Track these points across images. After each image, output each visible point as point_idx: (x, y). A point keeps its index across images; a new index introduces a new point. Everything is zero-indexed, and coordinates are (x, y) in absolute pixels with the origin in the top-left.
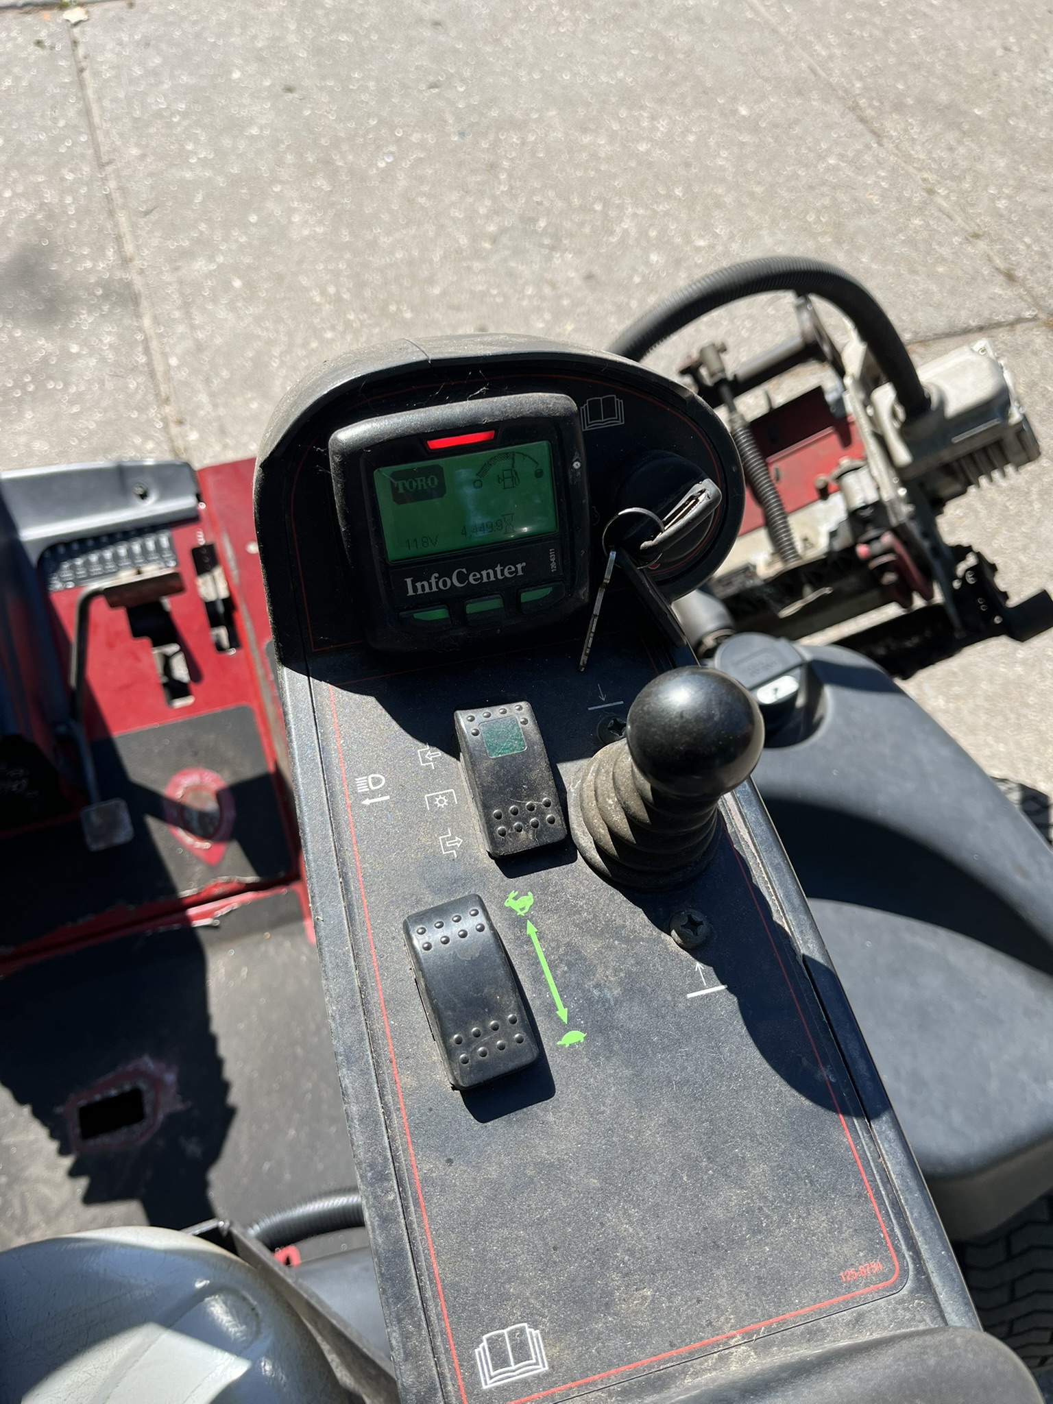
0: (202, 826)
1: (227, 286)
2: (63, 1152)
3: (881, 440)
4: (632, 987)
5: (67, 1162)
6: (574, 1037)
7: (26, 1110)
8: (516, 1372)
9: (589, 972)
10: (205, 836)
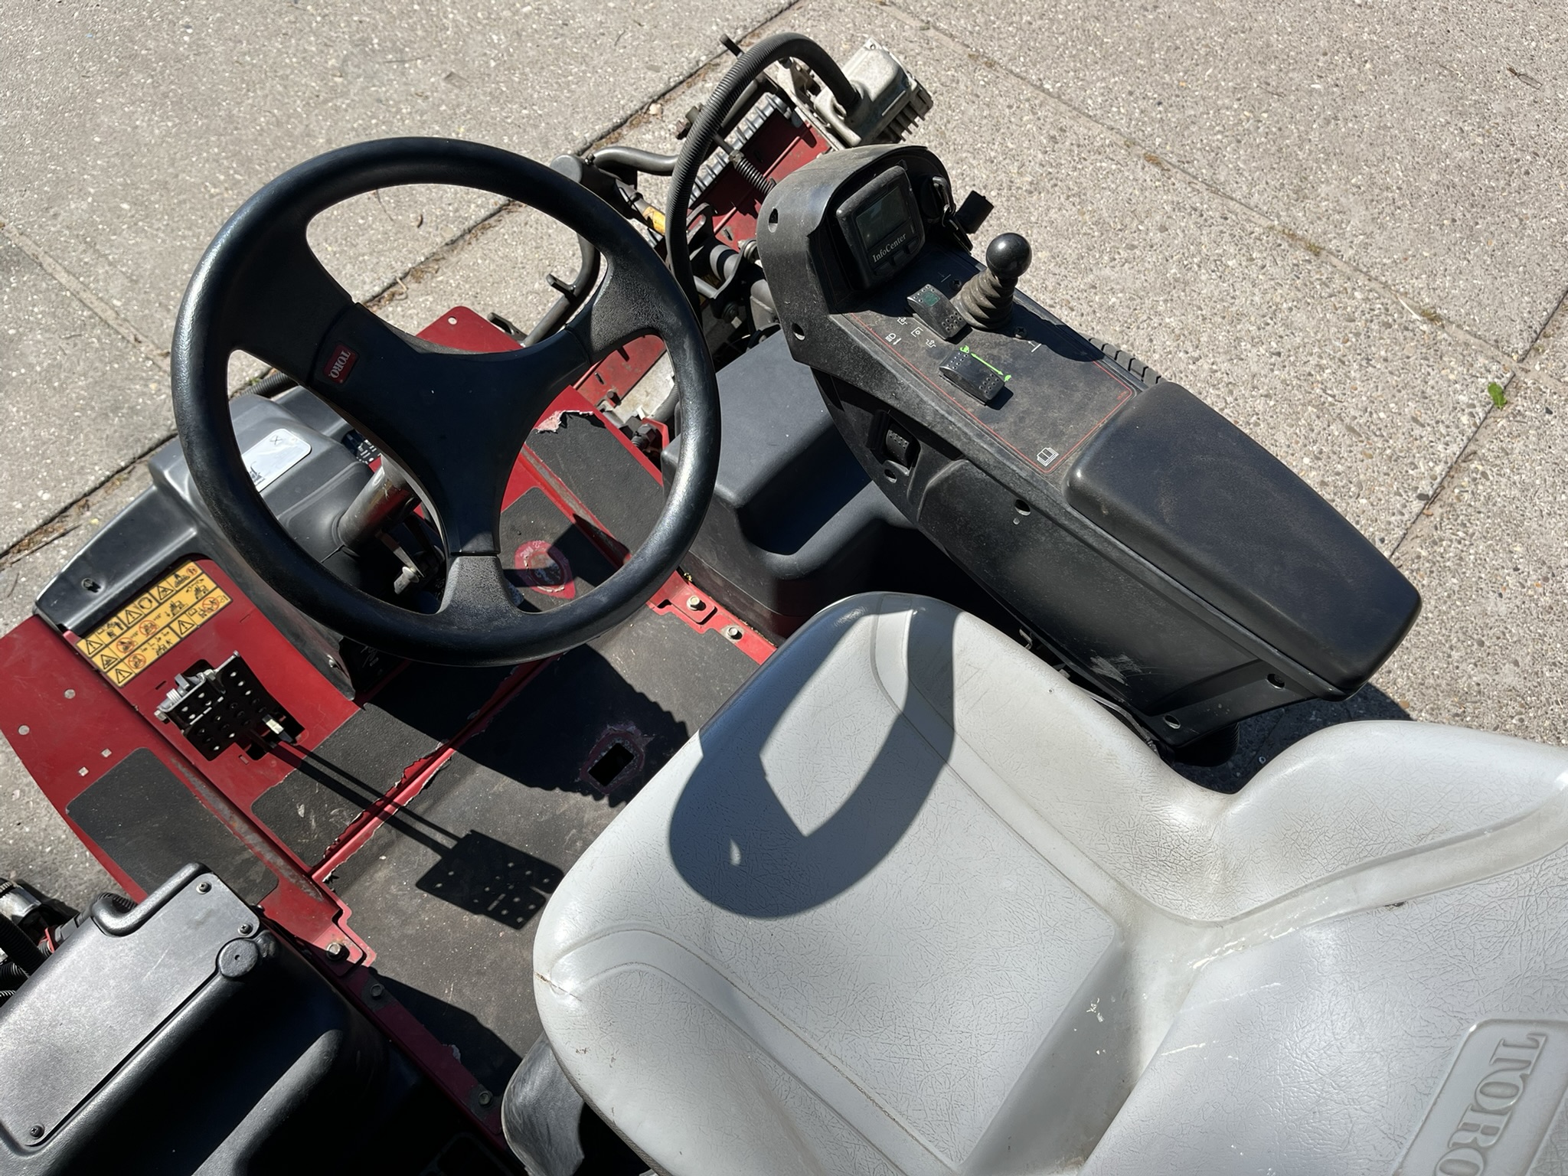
0: (552, 577)
1: (116, 210)
2: (598, 797)
3: (833, 131)
4: (1016, 357)
5: (605, 801)
6: (1008, 377)
7: (557, 791)
8: (1051, 459)
9: (999, 358)
10: (558, 584)
